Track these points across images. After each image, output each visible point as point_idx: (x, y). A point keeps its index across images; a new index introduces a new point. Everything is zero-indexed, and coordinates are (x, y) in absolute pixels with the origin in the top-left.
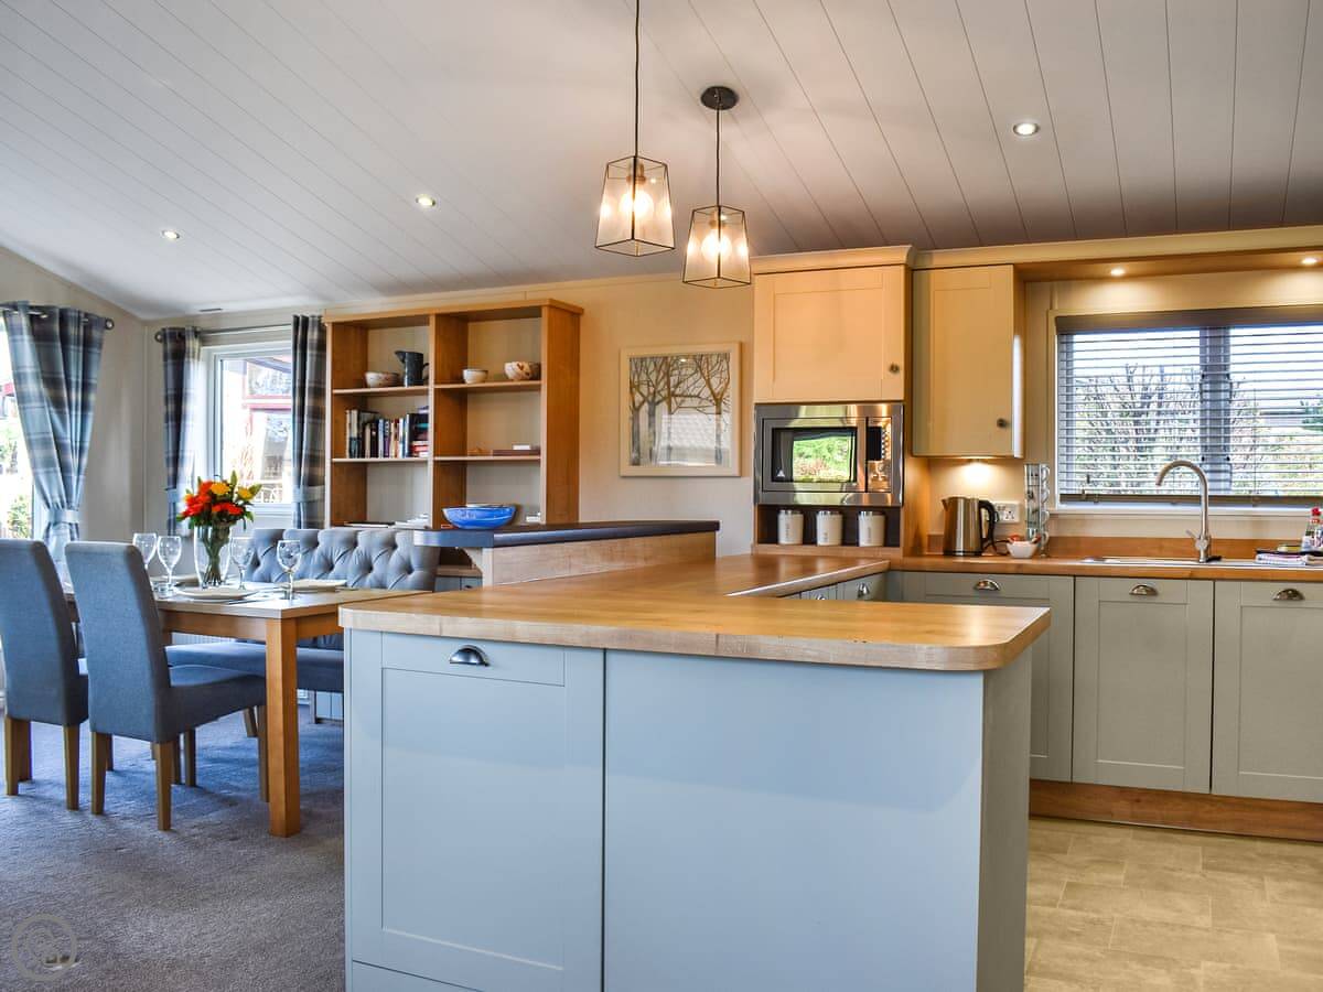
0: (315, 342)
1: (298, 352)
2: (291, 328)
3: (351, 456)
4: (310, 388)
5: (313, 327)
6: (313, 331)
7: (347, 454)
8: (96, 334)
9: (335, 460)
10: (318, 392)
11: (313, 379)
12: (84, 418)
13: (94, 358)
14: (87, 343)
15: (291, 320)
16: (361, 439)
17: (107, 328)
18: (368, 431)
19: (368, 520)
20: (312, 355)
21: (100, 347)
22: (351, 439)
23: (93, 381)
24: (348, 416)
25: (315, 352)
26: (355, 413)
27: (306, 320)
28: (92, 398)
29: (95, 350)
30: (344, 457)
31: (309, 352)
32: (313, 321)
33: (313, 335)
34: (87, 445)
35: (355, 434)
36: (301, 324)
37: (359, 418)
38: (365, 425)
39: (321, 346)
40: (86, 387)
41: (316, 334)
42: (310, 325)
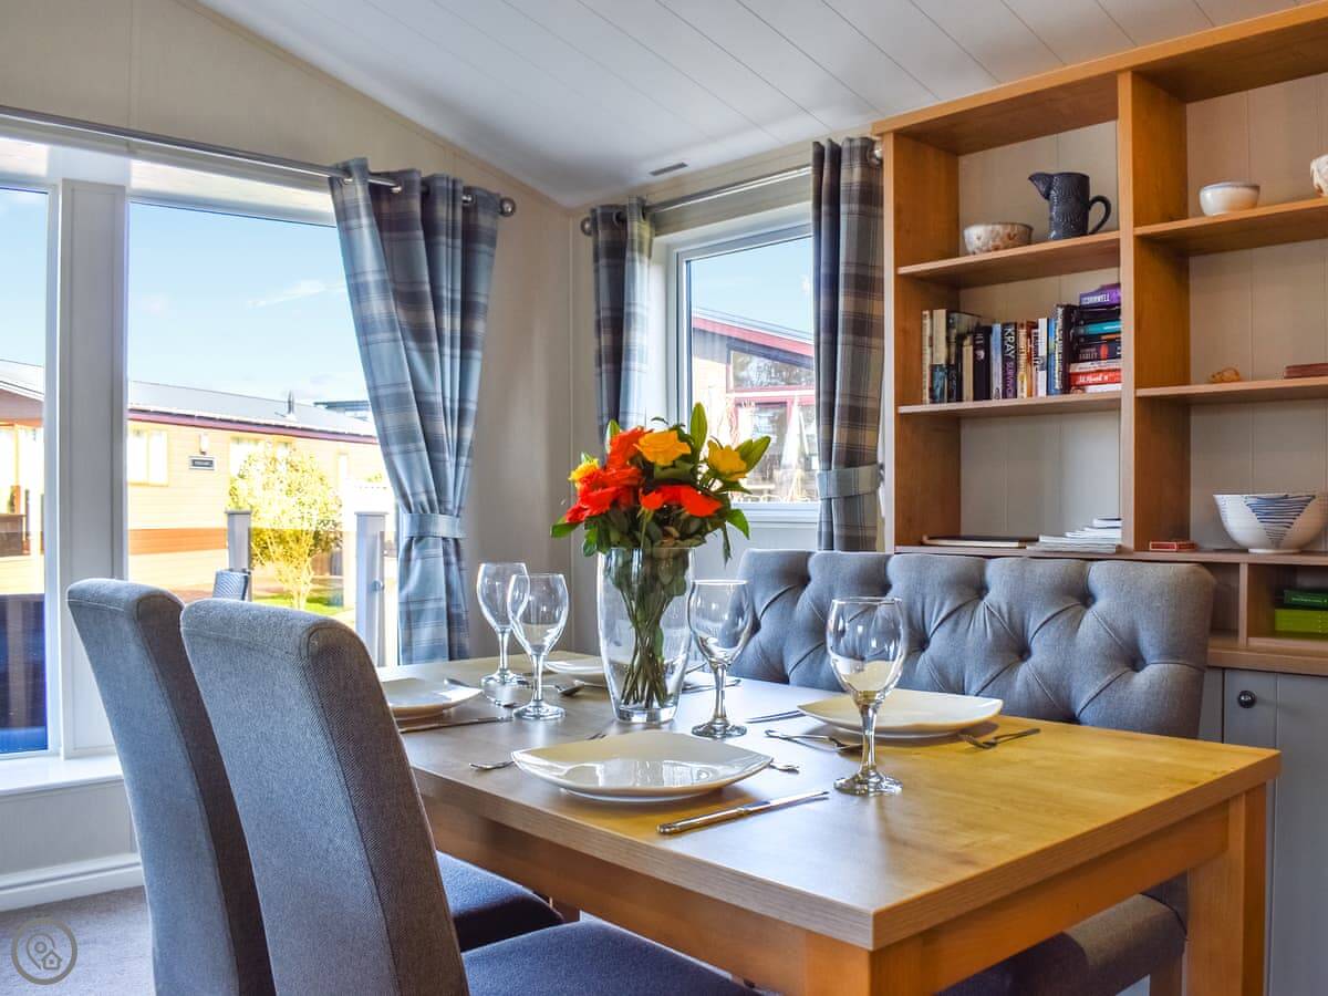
0: (856, 188)
1: (824, 208)
2: (809, 171)
3: (933, 400)
4: (846, 275)
5: (851, 159)
6: (851, 168)
7: (927, 397)
8: (484, 220)
9: (904, 409)
10: (866, 284)
11: (853, 259)
12: (465, 360)
13: (482, 260)
14: (470, 236)
15: (809, 157)
16: (953, 368)
17: (503, 213)
18: (968, 350)
19: (963, 533)
20: (850, 213)
21: (492, 242)
22: (933, 368)
23: (481, 300)
24: (927, 322)
25: (855, 207)
26: (941, 314)
27: (836, 152)
28: (479, 327)
29: (483, 247)
30: (921, 402)
31: (843, 208)
32: (851, 150)
33: (851, 175)
34: (472, 407)
35: (941, 358)
36: (828, 158)
37: (949, 327)
38: (961, 338)
39: (870, 196)
40: (468, 309)
41: (857, 171)
42: (845, 156)
